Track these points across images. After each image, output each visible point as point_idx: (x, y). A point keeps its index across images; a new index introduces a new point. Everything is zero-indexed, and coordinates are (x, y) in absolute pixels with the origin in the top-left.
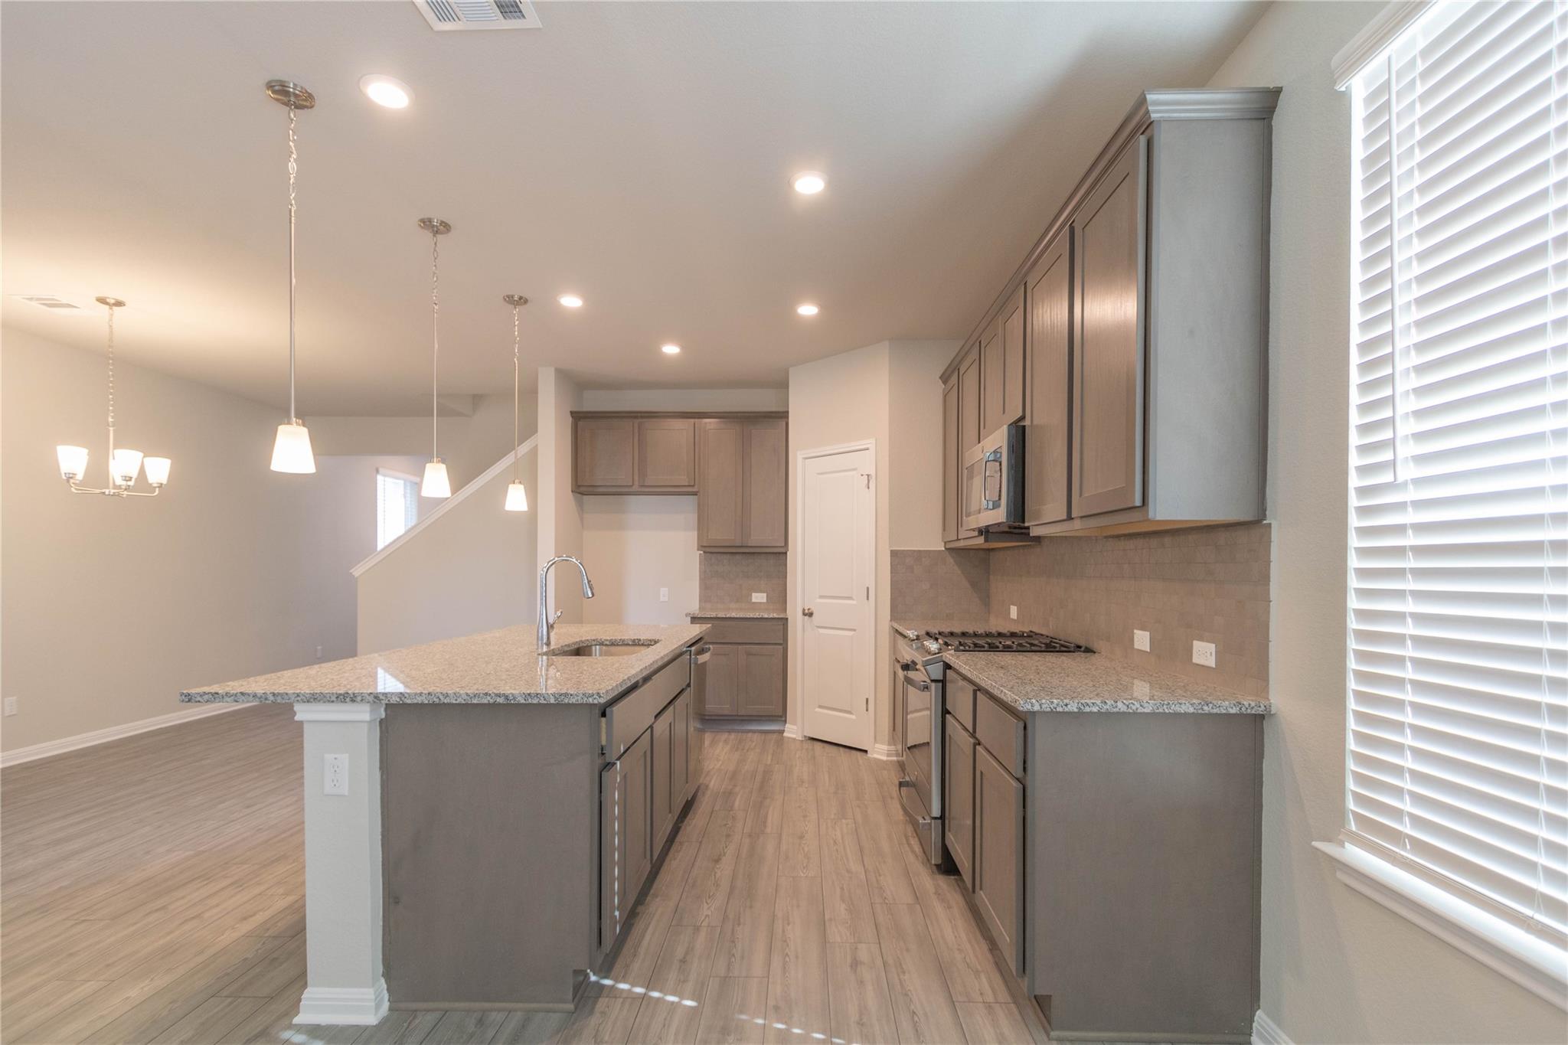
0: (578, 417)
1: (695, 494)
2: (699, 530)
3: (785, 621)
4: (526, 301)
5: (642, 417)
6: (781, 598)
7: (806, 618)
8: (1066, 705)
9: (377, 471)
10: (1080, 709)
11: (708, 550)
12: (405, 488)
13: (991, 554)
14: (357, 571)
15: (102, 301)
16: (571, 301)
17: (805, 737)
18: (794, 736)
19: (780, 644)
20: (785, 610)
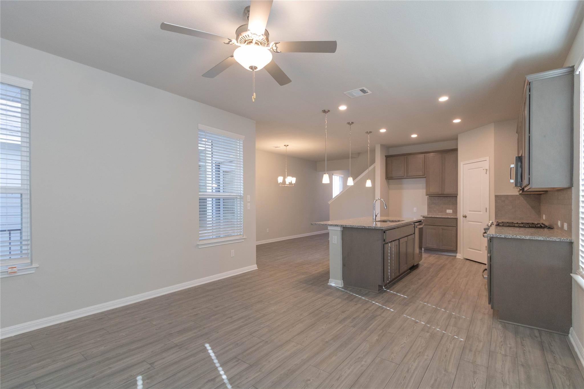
0: (387, 157)
1: (425, 177)
2: (426, 189)
3: (456, 219)
4: (371, 132)
5: (407, 155)
6: (455, 211)
7: (464, 218)
8: (501, 236)
9: (333, 175)
10: (505, 237)
11: (430, 195)
12: (339, 178)
13: (541, 195)
14: (330, 203)
15: (285, 146)
16: (383, 131)
17: (464, 258)
18: (460, 258)
19: (455, 227)
20: (457, 215)
